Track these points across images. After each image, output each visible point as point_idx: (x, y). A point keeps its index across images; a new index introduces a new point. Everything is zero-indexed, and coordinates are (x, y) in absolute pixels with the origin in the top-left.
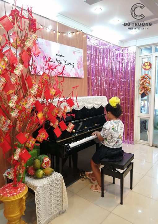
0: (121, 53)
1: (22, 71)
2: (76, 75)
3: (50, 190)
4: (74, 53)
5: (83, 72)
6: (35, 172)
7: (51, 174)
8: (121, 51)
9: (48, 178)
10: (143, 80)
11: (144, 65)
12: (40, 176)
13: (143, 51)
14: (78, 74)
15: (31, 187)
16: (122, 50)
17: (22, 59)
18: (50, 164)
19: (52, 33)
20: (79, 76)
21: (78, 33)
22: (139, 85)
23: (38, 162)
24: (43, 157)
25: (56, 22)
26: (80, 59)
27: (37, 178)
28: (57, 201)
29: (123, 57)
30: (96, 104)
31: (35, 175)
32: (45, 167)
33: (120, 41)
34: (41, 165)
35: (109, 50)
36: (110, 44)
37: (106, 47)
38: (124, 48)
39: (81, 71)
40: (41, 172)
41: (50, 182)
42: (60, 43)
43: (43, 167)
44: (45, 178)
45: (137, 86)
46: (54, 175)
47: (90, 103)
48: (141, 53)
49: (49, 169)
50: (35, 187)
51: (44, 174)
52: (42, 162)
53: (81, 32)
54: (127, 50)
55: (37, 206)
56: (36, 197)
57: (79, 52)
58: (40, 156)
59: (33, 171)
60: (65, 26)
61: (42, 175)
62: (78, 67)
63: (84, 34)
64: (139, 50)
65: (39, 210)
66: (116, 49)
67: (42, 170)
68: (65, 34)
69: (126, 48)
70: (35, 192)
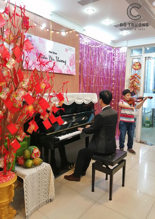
0: (113, 53)
1: (13, 65)
2: (68, 72)
3: (39, 179)
4: (67, 51)
5: (75, 70)
6: (24, 162)
7: (40, 164)
8: (112, 51)
9: (37, 167)
10: (133, 80)
11: (134, 65)
12: (30, 166)
13: (134, 52)
14: (70, 71)
15: (20, 175)
16: (114, 50)
17: (15, 54)
18: (39, 155)
19: (45, 31)
20: (70, 73)
21: (71, 32)
22: (129, 84)
23: (27, 153)
24: (33, 149)
25: (50, 20)
26: (72, 57)
27: (26, 167)
28: (45, 190)
29: (114, 57)
30: (86, 100)
31: (25, 164)
32: (34, 158)
33: (111, 41)
34: (31, 155)
35: (101, 49)
36: (102, 44)
37: (98, 46)
38: (116, 48)
39: (73, 69)
40: (30, 162)
41: (39, 171)
42: (53, 41)
43: (32, 157)
44: (34, 167)
45: (127, 85)
46: (43, 165)
47: (80, 99)
48: (132, 53)
49: (38, 160)
50: (24, 176)
51: (33, 164)
52: (31, 153)
53: (74, 31)
54: (119, 50)
55: (25, 193)
56: (24, 185)
57: (71, 50)
58: (30, 147)
59: (23, 161)
60: (58, 24)
61: (31, 165)
62: (70, 65)
63: (77, 33)
64: (130, 51)
65: (28, 197)
66: (107, 49)
67: (32, 160)
68: (58, 33)
69: (118, 48)
70: (24, 180)
